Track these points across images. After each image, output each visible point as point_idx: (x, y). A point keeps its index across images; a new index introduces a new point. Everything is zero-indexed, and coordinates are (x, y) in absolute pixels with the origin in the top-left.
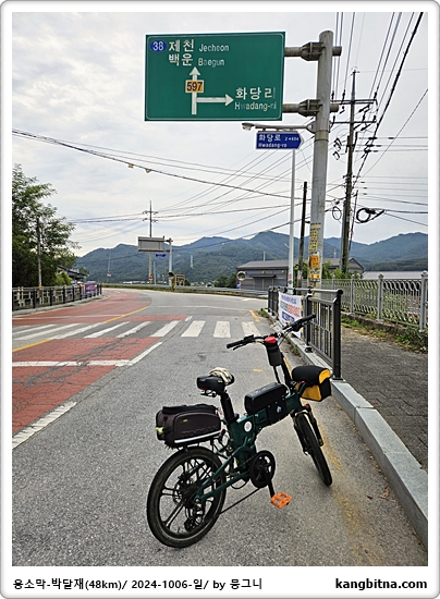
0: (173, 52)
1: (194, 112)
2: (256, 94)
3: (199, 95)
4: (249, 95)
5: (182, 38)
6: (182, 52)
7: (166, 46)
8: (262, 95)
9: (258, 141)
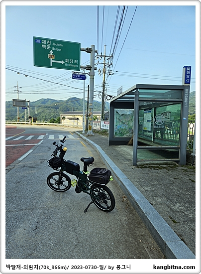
0: (43, 44)
1: (51, 65)
2: (72, 62)
3: (53, 60)
4: (69, 62)
5: (47, 40)
6: (46, 45)
7: (41, 42)
8: (74, 62)
9: (73, 77)
